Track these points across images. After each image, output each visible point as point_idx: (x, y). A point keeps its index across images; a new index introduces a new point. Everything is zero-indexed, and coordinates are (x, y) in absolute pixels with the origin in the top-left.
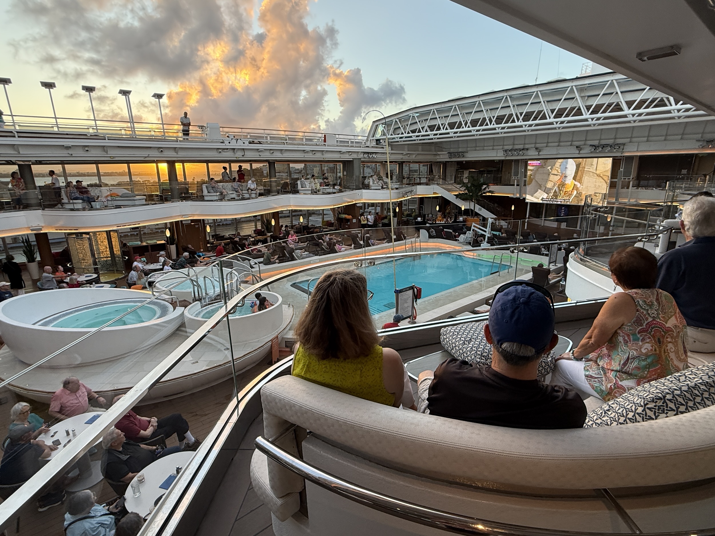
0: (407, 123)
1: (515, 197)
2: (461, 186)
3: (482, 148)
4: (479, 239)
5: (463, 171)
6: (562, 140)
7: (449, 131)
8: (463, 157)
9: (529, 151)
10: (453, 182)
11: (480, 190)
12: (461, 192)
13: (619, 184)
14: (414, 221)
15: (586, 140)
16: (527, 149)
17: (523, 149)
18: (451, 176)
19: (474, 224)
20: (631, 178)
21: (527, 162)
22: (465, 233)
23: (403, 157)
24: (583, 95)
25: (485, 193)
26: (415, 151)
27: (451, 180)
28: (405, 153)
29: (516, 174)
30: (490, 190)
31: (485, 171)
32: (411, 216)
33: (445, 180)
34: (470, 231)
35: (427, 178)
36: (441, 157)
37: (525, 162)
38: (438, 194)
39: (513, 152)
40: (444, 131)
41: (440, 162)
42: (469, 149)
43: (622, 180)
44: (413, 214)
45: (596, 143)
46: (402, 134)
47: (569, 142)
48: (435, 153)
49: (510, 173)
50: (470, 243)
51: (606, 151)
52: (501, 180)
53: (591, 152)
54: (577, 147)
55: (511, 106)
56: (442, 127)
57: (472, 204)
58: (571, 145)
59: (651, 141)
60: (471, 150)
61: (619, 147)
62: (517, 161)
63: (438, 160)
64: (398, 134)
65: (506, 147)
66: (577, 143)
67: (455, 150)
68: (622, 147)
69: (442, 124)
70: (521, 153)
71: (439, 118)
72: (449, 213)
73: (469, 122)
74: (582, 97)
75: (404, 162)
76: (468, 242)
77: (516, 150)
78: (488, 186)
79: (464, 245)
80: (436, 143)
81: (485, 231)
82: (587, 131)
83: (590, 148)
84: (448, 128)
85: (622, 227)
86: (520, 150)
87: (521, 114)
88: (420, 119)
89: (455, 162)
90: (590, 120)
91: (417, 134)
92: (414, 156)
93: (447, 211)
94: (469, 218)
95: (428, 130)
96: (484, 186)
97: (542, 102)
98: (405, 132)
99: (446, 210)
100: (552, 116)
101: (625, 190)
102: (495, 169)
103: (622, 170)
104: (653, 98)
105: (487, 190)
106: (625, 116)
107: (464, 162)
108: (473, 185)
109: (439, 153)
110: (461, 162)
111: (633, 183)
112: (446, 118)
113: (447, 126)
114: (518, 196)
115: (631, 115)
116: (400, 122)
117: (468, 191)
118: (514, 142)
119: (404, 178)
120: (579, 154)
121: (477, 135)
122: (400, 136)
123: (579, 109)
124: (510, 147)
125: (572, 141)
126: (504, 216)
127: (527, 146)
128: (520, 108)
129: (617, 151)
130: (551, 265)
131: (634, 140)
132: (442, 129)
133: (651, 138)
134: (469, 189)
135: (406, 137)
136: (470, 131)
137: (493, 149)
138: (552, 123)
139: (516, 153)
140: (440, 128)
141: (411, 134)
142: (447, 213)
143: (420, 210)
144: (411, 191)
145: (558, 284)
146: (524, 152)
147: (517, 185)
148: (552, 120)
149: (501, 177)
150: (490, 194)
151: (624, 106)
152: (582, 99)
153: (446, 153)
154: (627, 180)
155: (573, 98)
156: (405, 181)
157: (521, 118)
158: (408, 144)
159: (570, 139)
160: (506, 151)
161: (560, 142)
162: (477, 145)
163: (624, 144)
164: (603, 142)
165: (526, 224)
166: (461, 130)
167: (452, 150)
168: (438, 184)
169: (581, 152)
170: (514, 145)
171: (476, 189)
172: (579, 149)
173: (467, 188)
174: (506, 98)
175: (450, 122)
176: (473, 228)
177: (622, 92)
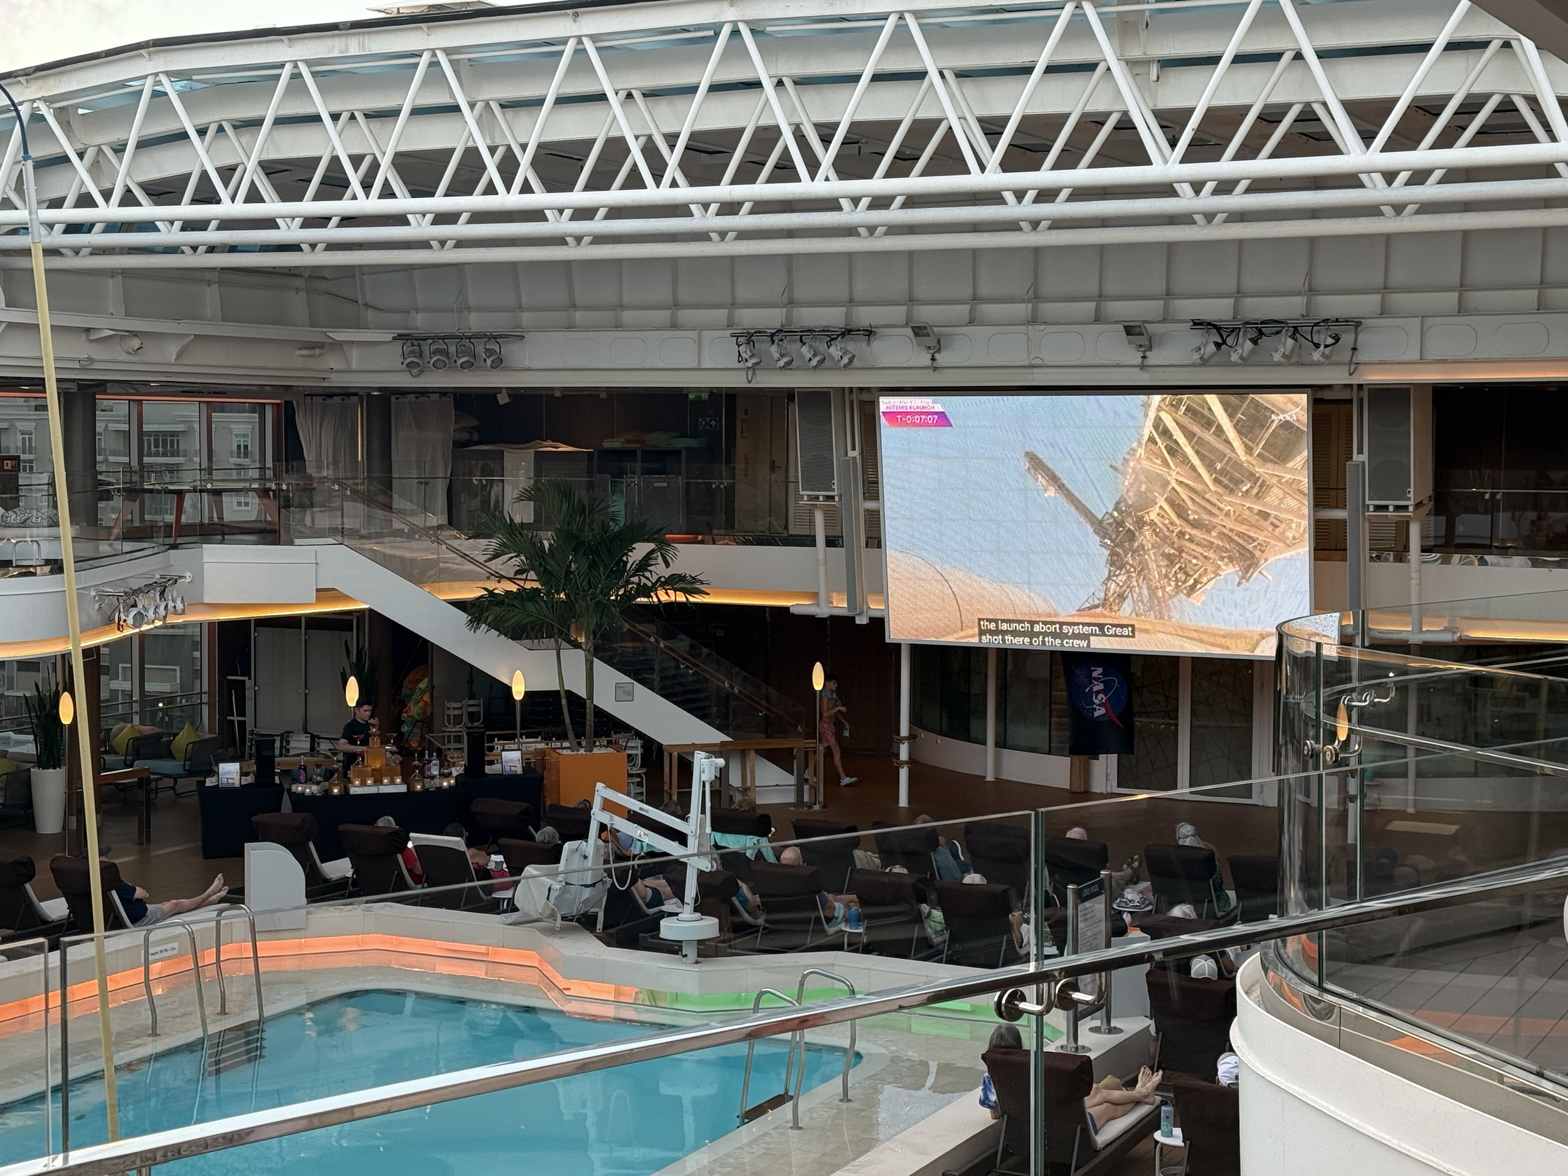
0: (114, 137)
1: (823, 612)
2: (494, 543)
3: (606, 316)
4: (643, 889)
5: (500, 456)
6: (1049, 286)
7: (403, 203)
8: (498, 363)
9: (876, 344)
10: (443, 519)
11: (619, 571)
12: (503, 587)
13: (1360, 539)
14: (188, 784)
15: (1169, 295)
16: (869, 333)
17: (847, 332)
18: (425, 482)
19: (602, 791)
20: (1411, 503)
21: (874, 404)
22: (552, 855)
23: (97, 352)
24: (1136, 53)
25: (646, 591)
26: (177, 319)
27: (426, 507)
28: (105, 325)
29: (819, 475)
30: (675, 569)
31: (632, 453)
32: (170, 755)
33: (388, 507)
34: (583, 836)
35: (264, 493)
36: (356, 359)
37: (862, 403)
38: (345, 598)
39: (793, 347)
40: (373, 204)
41: (346, 393)
42: (526, 317)
43: (1371, 513)
44: (184, 738)
45: (1219, 310)
46: (85, 200)
47: (1087, 299)
48: (311, 334)
49: (779, 465)
50: (586, 922)
51: (1277, 357)
52: (730, 511)
53: (1204, 362)
54: (1130, 330)
55: (768, 85)
56: (355, 180)
57: (575, 660)
58: (1098, 319)
59: (1477, 312)
60: (542, 328)
61: (1337, 339)
62: (817, 400)
63: (337, 381)
64: (57, 203)
65: (751, 318)
66: (1131, 310)
67: (444, 324)
68: (1347, 339)
69: (356, 160)
70: (835, 351)
71: (335, 117)
72: (426, 723)
73: (525, 160)
74: (1134, 65)
75: (101, 386)
76: (575, 910)
77: (805, 335)
78: (663, 545)
79: (551, 932)
80: (316, 274)
81: (681, 838)
82: (1170, 247)
83: (1197, 338)
84: (397, 185)
85: (1405, 775)
86: (831, 335)
87: (826, 133)
88: (211, 117)
89: (443, 392)
90: (1186, 189)
91: (187, 210)
92: (171, 351)
93: (414, 710)
94: (565, 752)
95: (265, 188)
96: (640, 550)
97: (933, 75)
98: (107, 195)
99: (403, 705)
100: (994, 159)
101: (1388, 568)
102: (692, 443)
103: (1364, 458)
104: (1469, 96)
105: (659, 570)
106: (1351, 180)
107: (503, 399)
108: (570, 539)
109: (339, 336)
110: (487, 396)
111: (1423, 530)
112: (376, 124)
113: (386, 170)
114: (840, 605)
115: (1378, 178)
116: (66, 126)
117: (545, 576)
118: (790, 287)
119: (107, 496)
120: (1142, 367)
121: (579, 239)
122: (70, 214)
123: (1126, 125)
124: (772, 318)
125: (1101, 297)
126: (771, 727)
127: (865, 316)
128: (812, 95)
129: (1329, 361)
130: (1085, 1025)
131: (1399, 300)
132: (356, 185)
133: (1477, 298)
134: (552, 565)
135: (113, 227)
136: (537, 215)
137: (674, 326)
138: (994, 197)
139: (806, 351)
140: (346, 184)
141: (147, 210)
142: (415, 722)
143: (225, 710)
144: (163, 586)
145: (1143, 1146)
146: (852, 346)
147: (831, 542)
148: (993, 178)
149: (731, 491)
150: (681, 598)
151: (1344, 130)
152: (1135, 76)
153: (387, 336)
154: (1391, 513)
155: (1091, 67)
156: (112, 512)
157: (827, 158)
158: (126, 273)
159: (1092, 287)
160: (750, 337)
161: (1037, 298)
162: (579, 300)
163: (1356, 324)
164: (1260, 308)
165: (904, 773)
166: (477, 201)
167: (421, 322)
168: (341, 533)
169: (1154, 358)
170: (791, 303)
171: (593, 566)
172: (1143, 340)
173: (537, 560)
174: (736, 33)
175: (403, 148)
176: (598, 815)
177: (1322, 54)
